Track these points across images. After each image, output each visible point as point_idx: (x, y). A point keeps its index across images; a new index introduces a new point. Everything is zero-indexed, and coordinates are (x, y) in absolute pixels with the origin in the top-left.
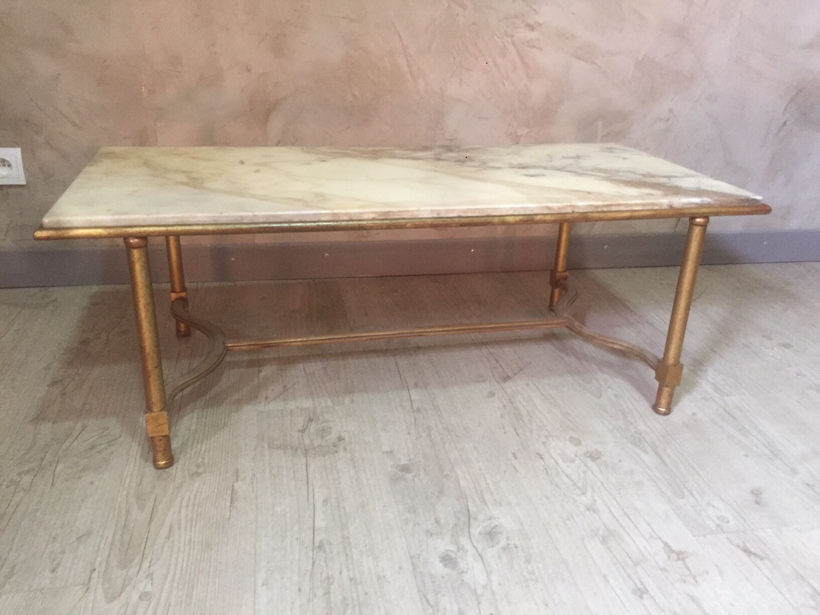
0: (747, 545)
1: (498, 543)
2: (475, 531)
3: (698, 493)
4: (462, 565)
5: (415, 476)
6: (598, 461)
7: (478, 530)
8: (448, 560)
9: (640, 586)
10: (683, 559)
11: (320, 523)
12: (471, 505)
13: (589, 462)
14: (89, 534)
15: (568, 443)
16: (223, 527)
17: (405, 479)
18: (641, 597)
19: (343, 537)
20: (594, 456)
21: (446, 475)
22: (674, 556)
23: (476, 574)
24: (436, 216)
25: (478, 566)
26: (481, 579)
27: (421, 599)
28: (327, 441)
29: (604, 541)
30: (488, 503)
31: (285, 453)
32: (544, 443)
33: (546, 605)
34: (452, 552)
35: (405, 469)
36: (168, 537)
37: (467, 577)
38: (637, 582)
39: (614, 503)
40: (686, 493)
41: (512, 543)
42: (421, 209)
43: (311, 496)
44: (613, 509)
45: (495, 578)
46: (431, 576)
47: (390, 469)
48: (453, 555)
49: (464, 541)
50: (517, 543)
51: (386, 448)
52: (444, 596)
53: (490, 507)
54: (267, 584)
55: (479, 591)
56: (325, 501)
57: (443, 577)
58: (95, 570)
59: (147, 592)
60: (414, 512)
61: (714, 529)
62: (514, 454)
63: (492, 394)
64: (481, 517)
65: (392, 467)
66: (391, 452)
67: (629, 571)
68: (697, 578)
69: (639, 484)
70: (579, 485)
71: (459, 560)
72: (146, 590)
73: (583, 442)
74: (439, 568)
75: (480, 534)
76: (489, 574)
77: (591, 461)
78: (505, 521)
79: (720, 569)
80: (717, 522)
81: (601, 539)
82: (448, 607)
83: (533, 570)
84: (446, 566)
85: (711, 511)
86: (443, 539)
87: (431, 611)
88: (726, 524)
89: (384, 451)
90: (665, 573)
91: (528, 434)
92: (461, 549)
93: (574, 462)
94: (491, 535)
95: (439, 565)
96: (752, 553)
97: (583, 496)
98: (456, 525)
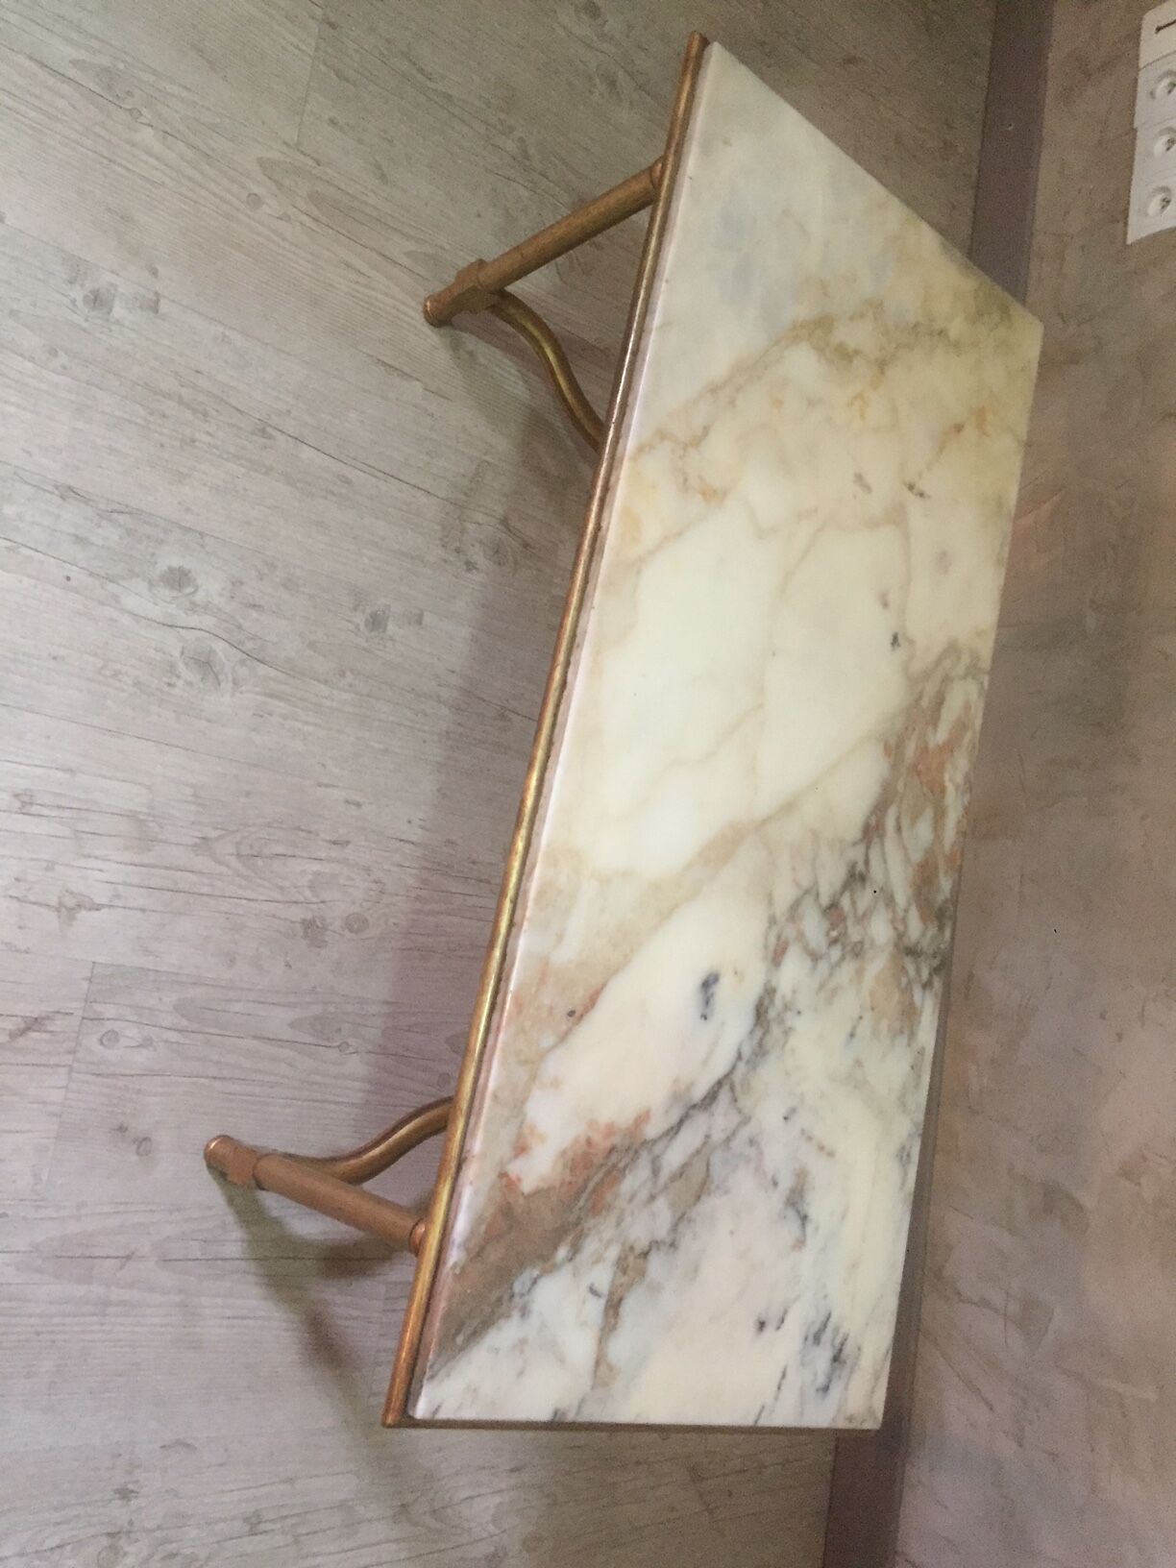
0: (45, 1036)
1: (186, 664)
2: (220, 647)
3: (178, 1043)
4: (166, 593)
5: (357, 629)
6: (299, 928)
7: (220, 654)
8: (178, 579)
9: (35, 809)
10: (58, 910)
11: (306, 453)
12: (273, 673)
13: (298, 913)
14: (383, 177)
15: (356, 909)
16: (343, 334)
17: (355, 609)
18: (16, 796)
19: (271, 469)
20: (313, 930)
21: (344, 672)
22: (70, 902)
23: (138, 598)
25: (155, 612)
26: (130, 601)
27: (127, 506)
28: (473, 546)
29: (136, 818)
30: (268, 700)
31: (464, 476)
32: (368, 870)
33: (55, 658)
34: (195, 592)
35: (376, 622)
36: (346, 264)
37: (142, 586)
38: (47, 811)
39: (205, 890)
40: (184, 1023)
41: (180, 683)
43: (365, 468)
44: (193, 878)
45: (126, 621)
46: (161, 542)
47: (383, 601)
48: (189, 590)
49: (208, 621)
50: (176, 691)
51: (427, 619)
52: (121, 538)
53: (260, 698)
54: (223, 340)
55: (111, 587)
56: (348, 482)
57: (153, 555)
58: (319, 165)
59: (261, 205)
60: (285, 586)
61: (96, 1006)
62: (358, 805)
64: (243, 672)
65: (387, 607)
66: (419, 623)
67: (67, 814)
68: (15, 905)
69: (231, 960)
70: (259, 862)
71: (175, 593)
72: (265, 206)
73: (348, 934)
74: (171, 558)
75: (212, 651)
76: (136, 617)
77: (303, 916)
78: (222, 701)
79: (18, 951)
80: (109, 1025)
81: (141, 817)
82: (100, 531)
83: (120, 681)
84: (171, 570)
85: (132, 1033)
86: (221, 595)
87: (102, 506)
88: (99, 1036)
89: (425, 614)
90: (44, 864)
91: (397, 858)
92: (193, 607)
93: (310, 887)
94: (205, 664)
95: (175, 562)
96: (29, 1029)
97: (235, 853)
98: (240, 627)
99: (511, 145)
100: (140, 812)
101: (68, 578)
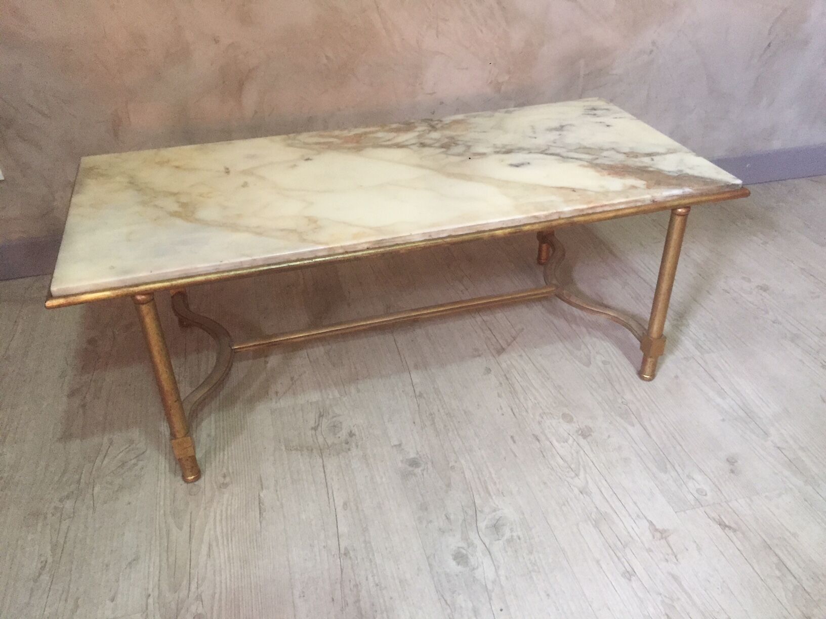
0: (722, 517)
1: (503, 536)
2: (482, 525)
3: (679, 466)
4: (472, 561)
5: (423, 470)
6: (589, 439)
7: (485, 523)
8: (460, 558)
9: (629, 569)
10: (666, 538)
11: (343, 529)
12: (477, 497)
13: (582, 442)
14: (136, 559)
15: (561, 420)
16: (256, 540)
17: (415, 475)
18: (630, 580)
19: (365, 541)
20: (585, 433)
21: (451, 467)
22: (658, 535)
23: (486, 570)
24: (427, 238)
25: (487, 562)
26: (490, 574)
27: (439, 599)
28: (339, 438)
29: (596, 525)
30: (492, 494)
31: (302, 455)
32: (539, 423)
33: (548, 595)
34: (461, 548)
35: (414, 463)
36: (209, 555)
37: (478, 573)
38: (626, 564)
39: (605, 483)
40: (669, 466)
41: (515, 534)
42: (413, 233)
43: (331, 500)
44: (603, 490)
45: (502, 572)
46: (447, 575)
47: (400, 465)
48: (464, 552)
49: (473, 536)
50: (520, 534)
51: (395, 442)
52: (459, 594)
53: (494, 497)
54: (304, 596)
55: (490, 587)
56: (345, 504)
57: (457, 575)
58: (149, 595)
59: (200, 614)
60: (426, 509)
61: (693, 503)
62: (512, 437)
63: (488, 371)
64: (487, 510)
65: (402, 461)
66: (400, 445)
67: (619, 554)
68: (679, 556)
69: (626, 460)
70: (573, 466)
71: (470, 556)
72: (199, 612)
73: (575, 419)
74: (453, 566)
75: (487, 528)
76: (497, 569)
77: (582, 439)
78: (508, 512)
79: (698, 545)
80: (697, 495)
81: (594, 523)
82: (463, 606)
83: (535, 561)
84: (458, 564)
85: (691, 484)
86: (454, 536)
87: (449, 611)
88: (705, 497)
89: (393, 445)
90: (651, 553)
91: (524, 414)
92: (471, 544)
93: (567, 442)
94: (496, 527)
95: (453, 564)
96: (726, 526)
97: (577, 478)
98: (464, 520)
99: (68, 504)
100: (592, 524)
101: (501, 610)
